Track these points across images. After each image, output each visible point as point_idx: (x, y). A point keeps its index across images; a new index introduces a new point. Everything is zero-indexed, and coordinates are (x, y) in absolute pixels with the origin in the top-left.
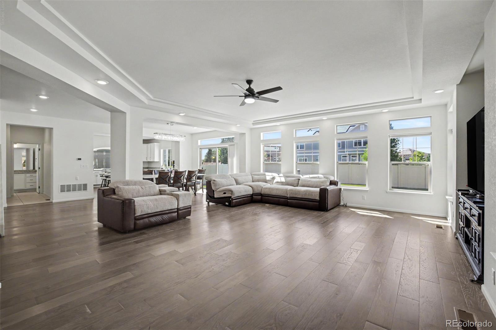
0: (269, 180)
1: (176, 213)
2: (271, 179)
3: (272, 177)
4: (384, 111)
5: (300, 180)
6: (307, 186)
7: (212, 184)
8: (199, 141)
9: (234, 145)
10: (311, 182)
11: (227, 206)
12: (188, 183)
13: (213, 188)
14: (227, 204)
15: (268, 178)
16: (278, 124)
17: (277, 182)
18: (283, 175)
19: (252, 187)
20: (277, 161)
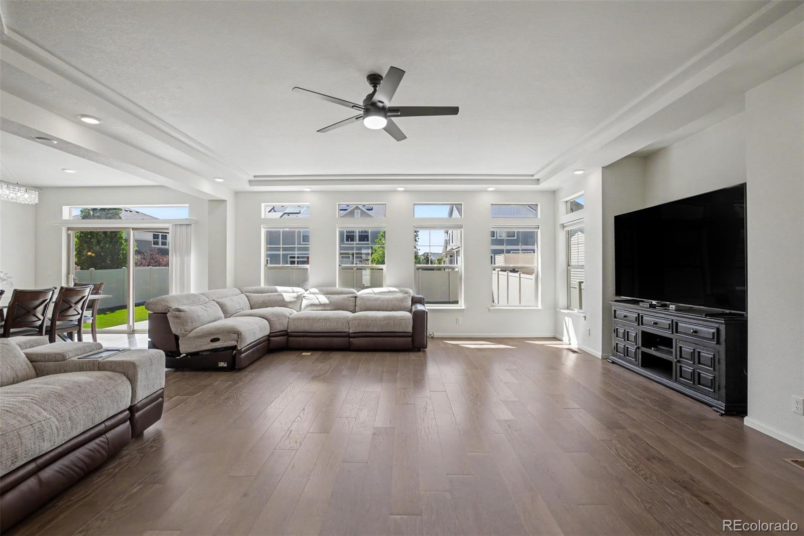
0: (290, 302)
1: (128, 422)
2: (295, 299)
3: (295, 295)
4: (489, 189)
5: (357, 298)
6: (377, 308)
7: (169, 318)
8: (66, 209)
9: (191, 225)
10: (382, 301)
11: (223, 369)
12: (58, 323)
13: (174, 330)
14: (222, 364)
15: (288, 297)
16: (306, 188)
17: (312, 305)
18: (319, 291)
19: (267, 320)
20: (298, 264)
